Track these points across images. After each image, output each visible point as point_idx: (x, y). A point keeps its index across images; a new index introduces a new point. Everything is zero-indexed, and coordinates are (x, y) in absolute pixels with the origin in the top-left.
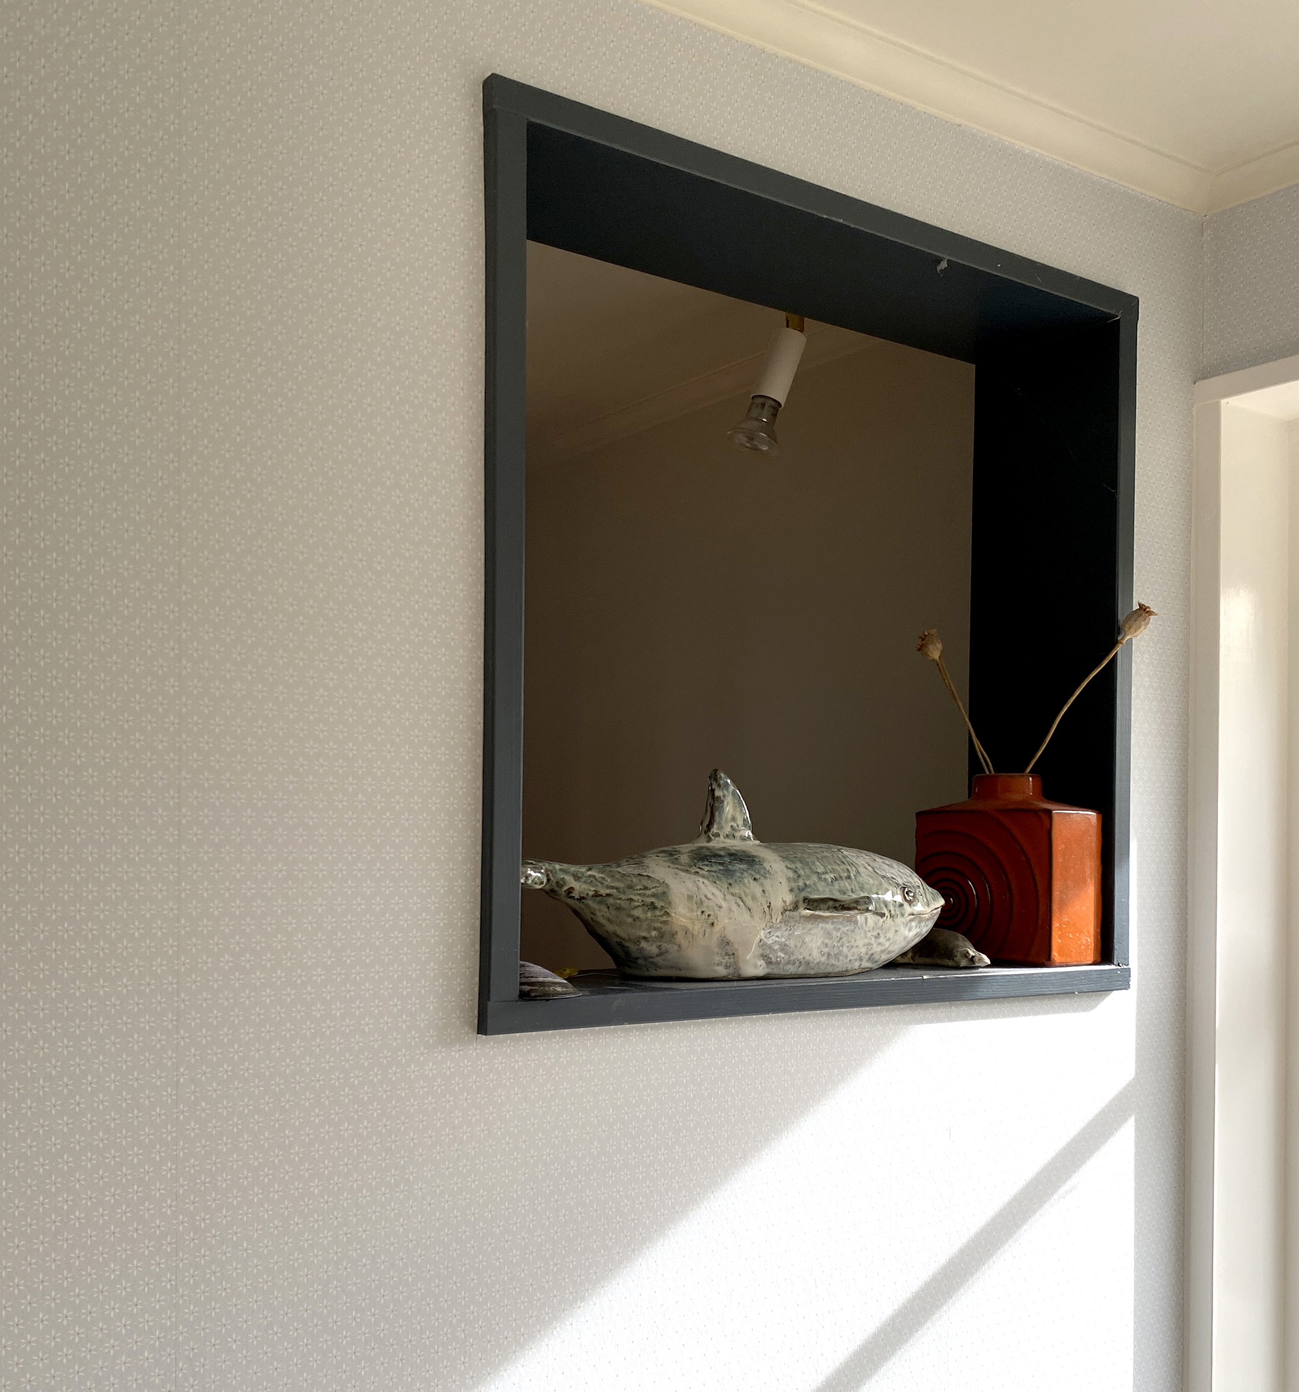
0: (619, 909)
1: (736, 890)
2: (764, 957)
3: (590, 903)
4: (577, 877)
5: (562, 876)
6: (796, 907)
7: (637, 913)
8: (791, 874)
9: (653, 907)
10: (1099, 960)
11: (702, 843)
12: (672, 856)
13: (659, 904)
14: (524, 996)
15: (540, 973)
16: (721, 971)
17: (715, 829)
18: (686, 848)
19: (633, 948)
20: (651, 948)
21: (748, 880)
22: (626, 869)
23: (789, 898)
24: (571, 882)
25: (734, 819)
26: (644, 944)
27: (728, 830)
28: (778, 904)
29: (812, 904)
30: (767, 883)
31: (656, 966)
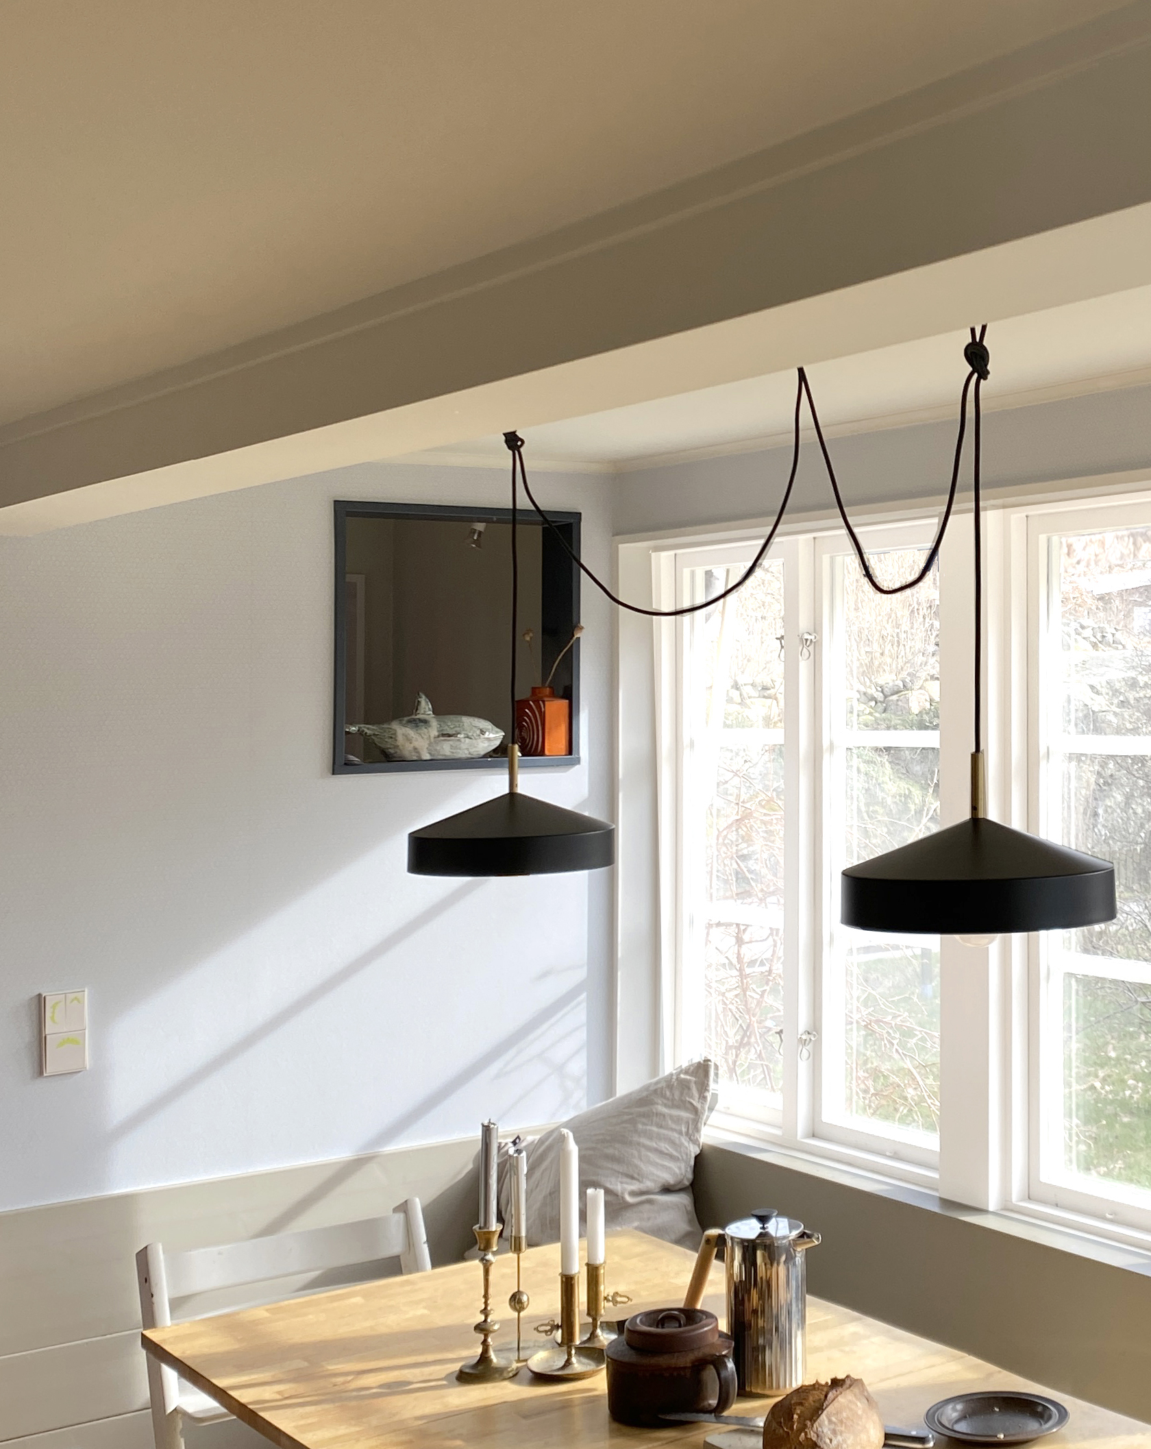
0: (381, 738)
1: (419, 731)
2: (430, 753)
3: (372, 737)
4: (368, 729)
5: (363, 728)
6: (438, 736)
7: (386, 740)
8: (439, 726)
9: (391, 738)
10: (568, 753)
11: (413, 717)
12: (401, 723)
13: (393, 736)
14: (345, 764)
15: (352, 758)
16: (415, 758)
17: (418, 712)
18: (406, 719)
19: (387, 751)
20: (392, 751)
21: (423, 728)
22: (385, 726)
23: (437, 734)
24: (366, 730)
25: (425, 708)
26: (390, 750)
27: (422, 712)
28: (432, 736)
29: (443, 735)
30: (430, 729)
31: (394, 757)
